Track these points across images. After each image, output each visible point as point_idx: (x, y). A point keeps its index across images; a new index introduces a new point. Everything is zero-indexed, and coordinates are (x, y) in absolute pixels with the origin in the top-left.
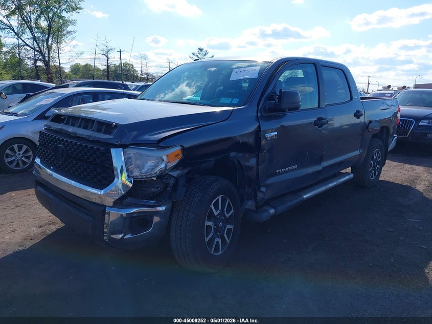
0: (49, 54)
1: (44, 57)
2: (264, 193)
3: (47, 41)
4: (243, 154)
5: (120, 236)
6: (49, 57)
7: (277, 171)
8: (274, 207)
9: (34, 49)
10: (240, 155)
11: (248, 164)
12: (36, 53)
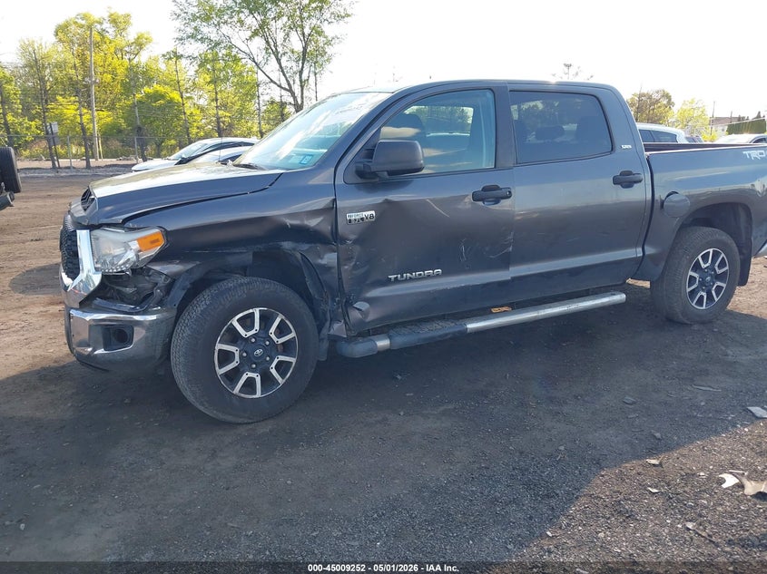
0: (302, 94)
1: (295, 98)
2: (362, 310)
3: (301, 72)
4: (310, 245)
5: (90, 349)
6: (302, 98)
7: (392, 277)
8: (390, 338)
9: (280, 86)
10: (305, 247)
11: (323, 262)
12: (283, 92)
